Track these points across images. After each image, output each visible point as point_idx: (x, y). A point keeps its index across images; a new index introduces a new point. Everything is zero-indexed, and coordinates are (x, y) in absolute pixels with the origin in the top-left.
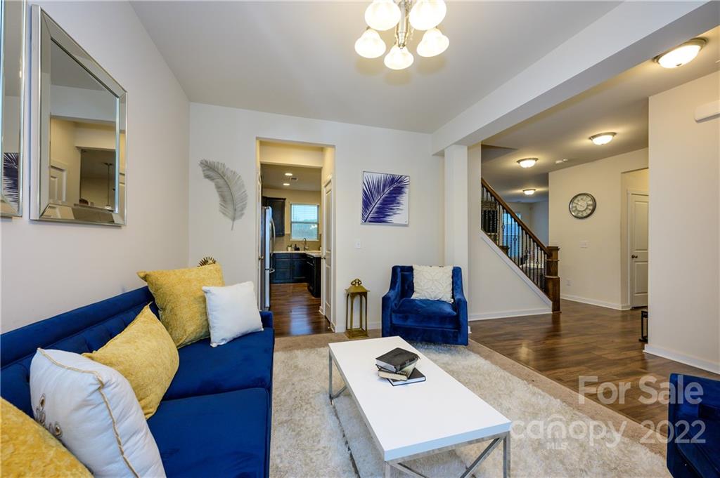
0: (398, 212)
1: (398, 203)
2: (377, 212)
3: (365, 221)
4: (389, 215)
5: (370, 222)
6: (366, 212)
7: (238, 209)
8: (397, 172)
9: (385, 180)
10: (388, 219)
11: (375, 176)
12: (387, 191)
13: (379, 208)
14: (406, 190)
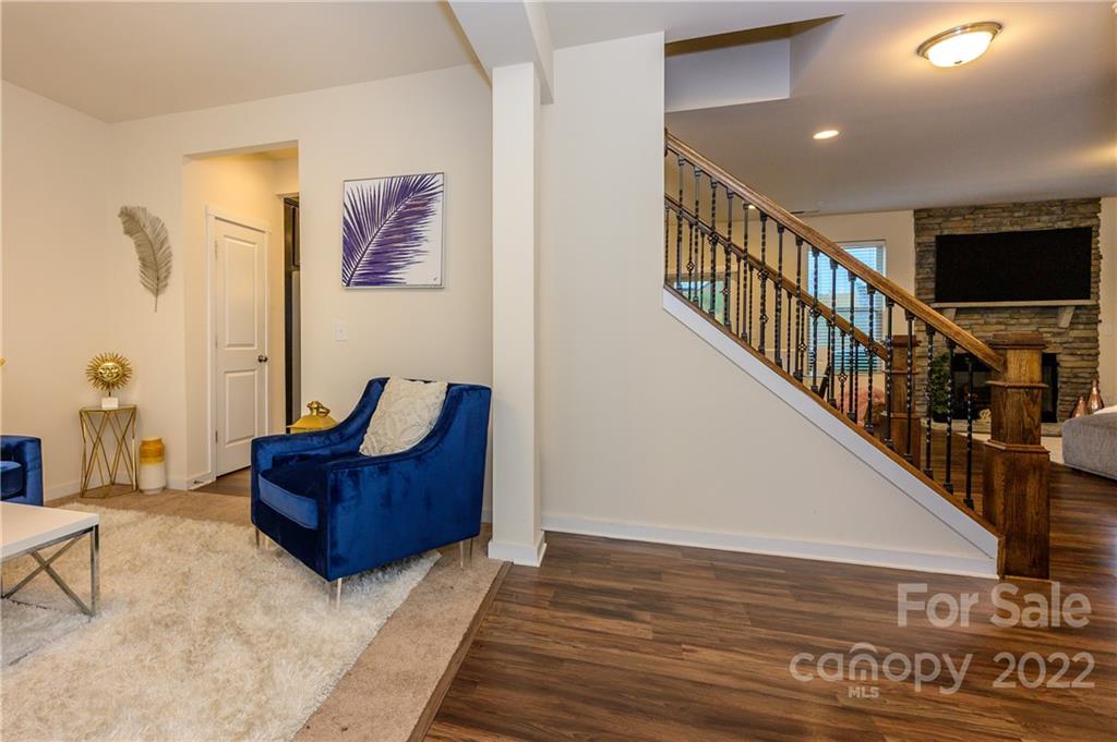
0: (417, 259)
1: (416, 239)
2: (371, 263)
3: (348, 285)
4: (397, 268)
5: (357, 284)
6: (349, 265)
7: (162, 277)
8: (412, 169)
9: (389, 191)
10: (395, 275)
11: (366, 185)
12: (392, 215)
13: (374, 254)
14: (436, 206)
